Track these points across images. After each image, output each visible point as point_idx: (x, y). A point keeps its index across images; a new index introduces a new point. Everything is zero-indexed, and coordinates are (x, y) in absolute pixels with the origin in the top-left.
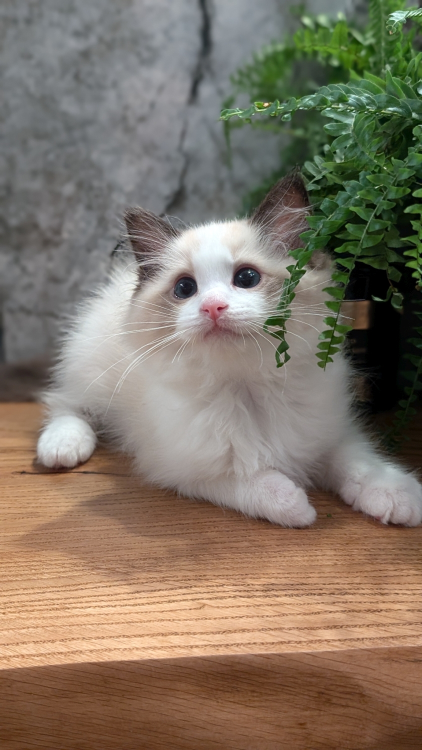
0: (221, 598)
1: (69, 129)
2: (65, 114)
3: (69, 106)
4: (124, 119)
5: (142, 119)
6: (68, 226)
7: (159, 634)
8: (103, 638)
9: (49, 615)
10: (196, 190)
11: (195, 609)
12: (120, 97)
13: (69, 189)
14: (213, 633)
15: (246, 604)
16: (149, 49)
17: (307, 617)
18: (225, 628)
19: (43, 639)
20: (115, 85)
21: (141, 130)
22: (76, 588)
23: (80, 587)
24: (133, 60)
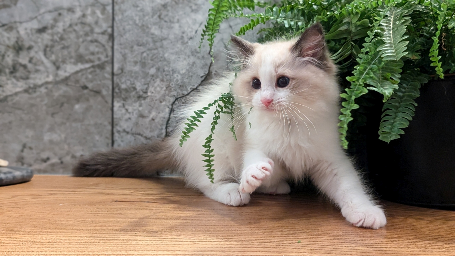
0: (205, 242)
1: (155, 42)
2: (153, 34)
3: (155, 30)
4: (182, 37)
5: (191, 38)
6: (151, 89)
7: (171, 251)
8: (145, 251)
9: (120, 244)
11: (191, 244)
12: (180, 27)
13: (153, 71)
14: (197, 251)
15: (216, 244)
16: (196, 5)
17: (244, 248)
18: (203, 250)
19: (116, 250)
20: (178, 21)
21: (190, 43)
22: (135, 236)
23: (137, 236)
24: (188, 9)
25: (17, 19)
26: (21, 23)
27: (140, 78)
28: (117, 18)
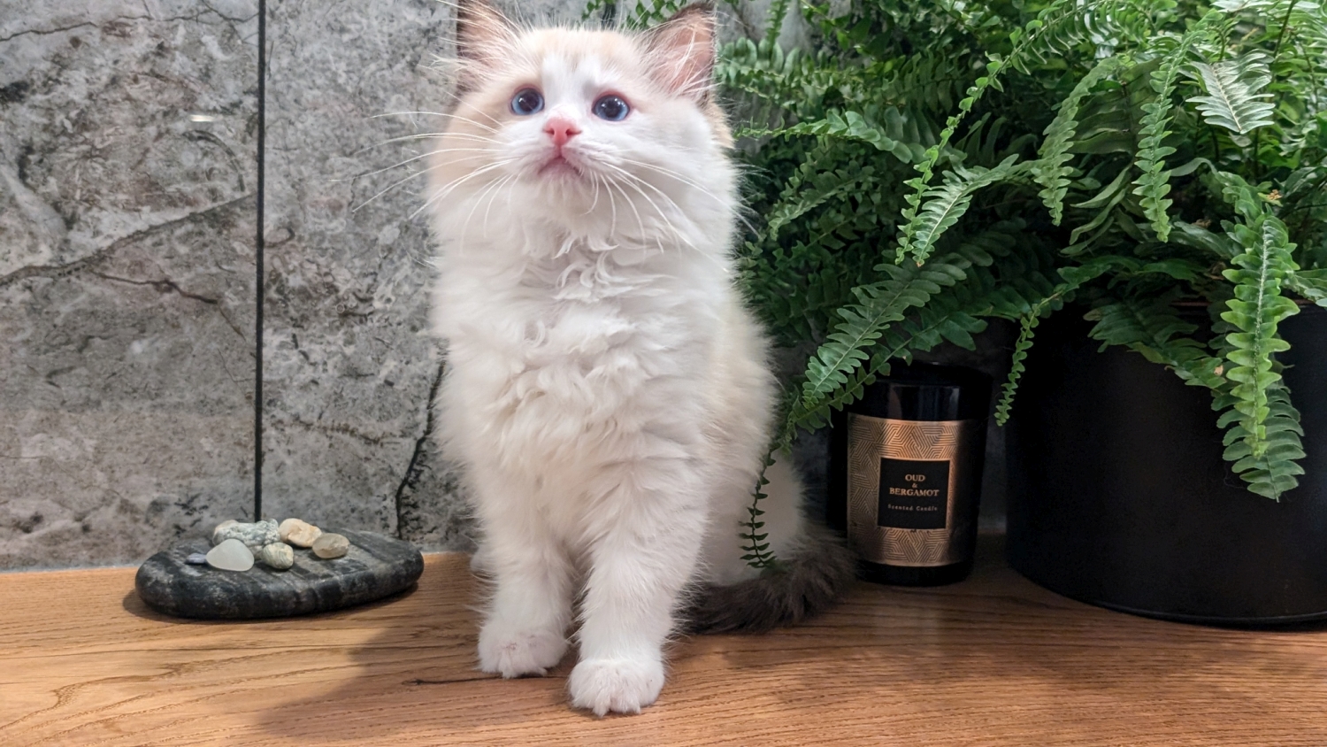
2: (390, 120)
3: (399, 109)
27: (348, 255)
28: (273, 65)
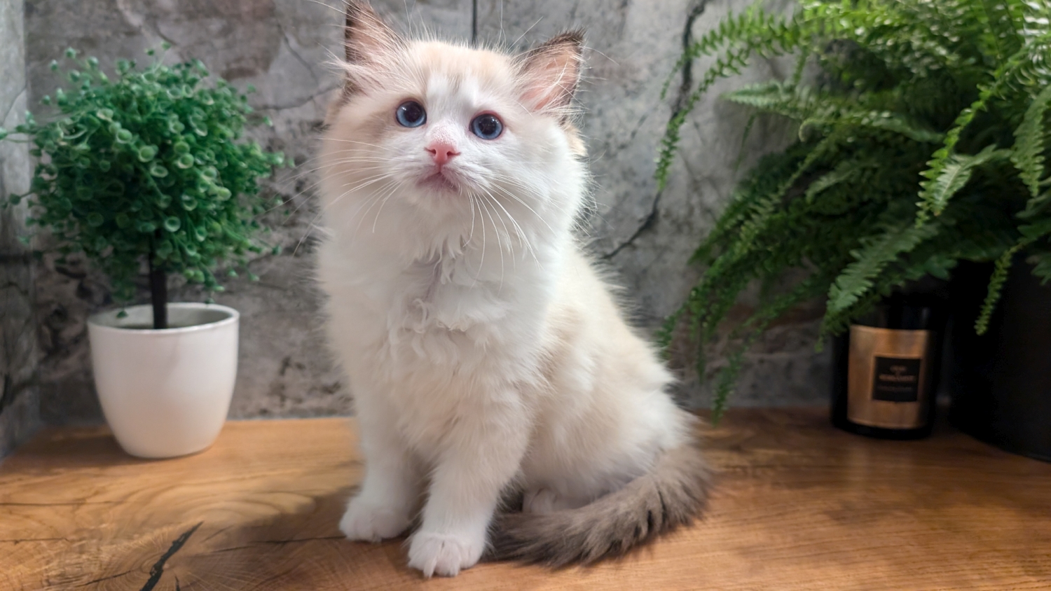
4: (607, 145)
5: (623, 147)
10: (667, 215)
12: (604, 125)
16: (635, 82)
20: (600, 113)
21: (621, 156)
24: (619, 90)
25: (270, 101)
26: (277, 108)
